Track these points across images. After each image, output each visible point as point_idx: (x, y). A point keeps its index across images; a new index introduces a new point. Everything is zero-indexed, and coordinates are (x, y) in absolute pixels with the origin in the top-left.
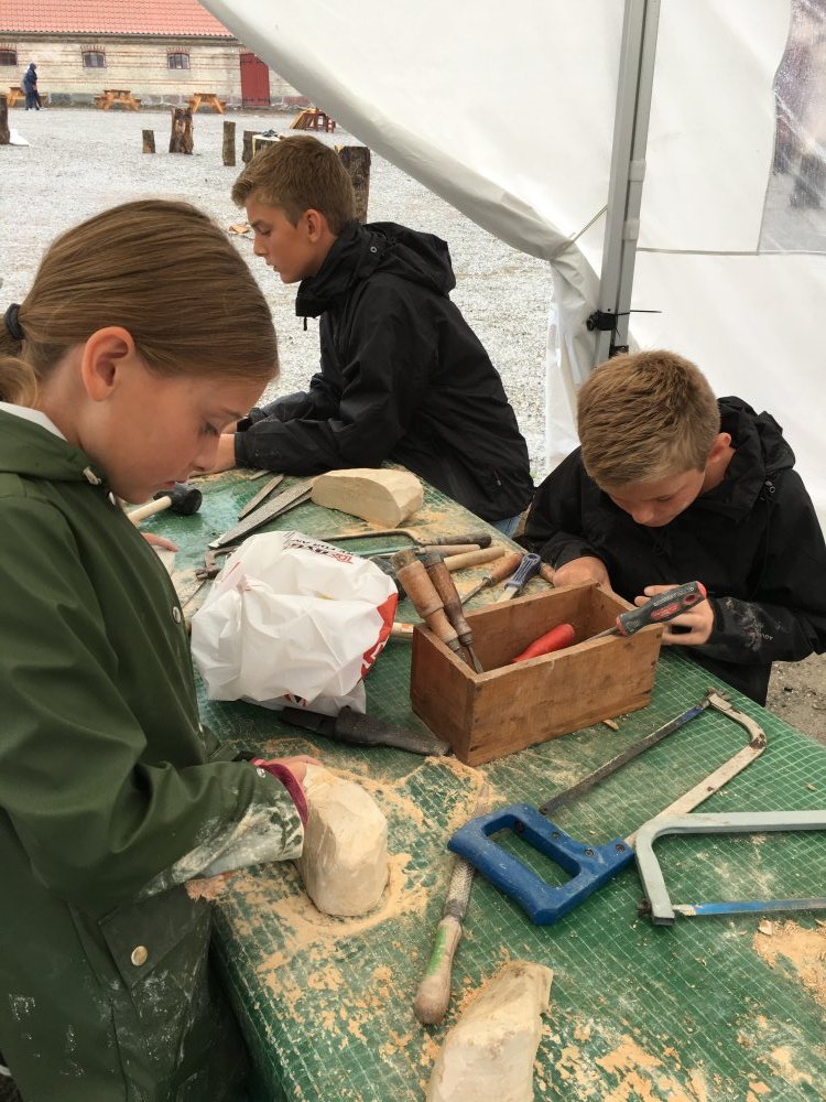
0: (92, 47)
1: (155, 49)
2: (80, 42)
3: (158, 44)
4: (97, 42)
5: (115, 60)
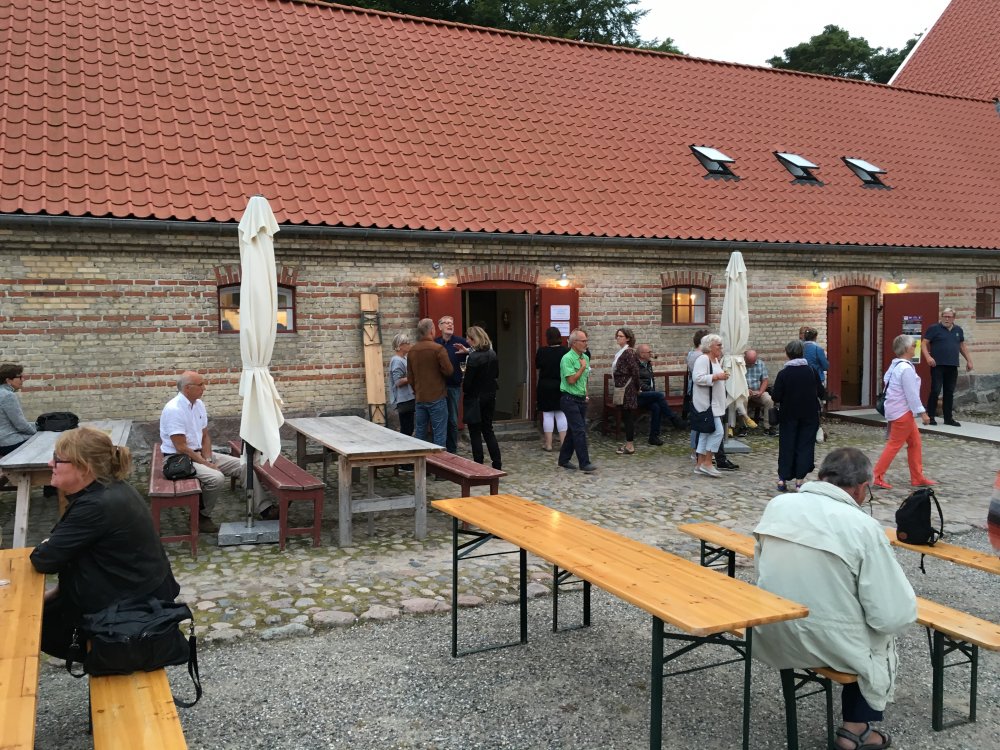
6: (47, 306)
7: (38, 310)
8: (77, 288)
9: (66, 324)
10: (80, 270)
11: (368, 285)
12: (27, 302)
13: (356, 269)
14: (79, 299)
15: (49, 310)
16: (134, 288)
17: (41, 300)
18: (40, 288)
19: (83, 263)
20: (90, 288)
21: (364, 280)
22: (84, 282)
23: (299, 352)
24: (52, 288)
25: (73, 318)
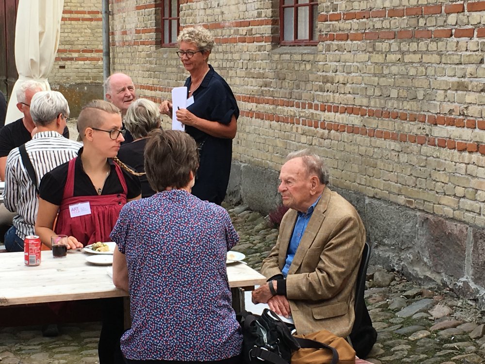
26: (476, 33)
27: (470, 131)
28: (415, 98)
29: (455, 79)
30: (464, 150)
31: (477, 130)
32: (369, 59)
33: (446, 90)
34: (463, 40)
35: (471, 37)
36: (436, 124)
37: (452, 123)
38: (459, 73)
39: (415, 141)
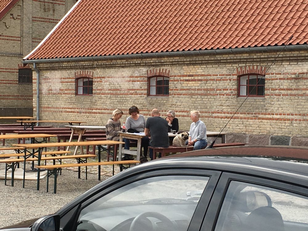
0: (157, 70)
1: (224, 70)
2: (146, 65)
3: (226, 62)
4: (162, 64)
5: (179, 86)
6: (189, 85)
7: (186, 86)
8: (196, 78)
9: (193, 92)
10: (198, 71)
11: (295, 74)
12: (184, 83)
13: (290, 66)
14: (197, 82)
15: (189, 86)
16: (212, 77)
17: (187, 82)
18: (187, 78)
19: (198, 68)
20: (200, 78)
21: (293, 71)
22: (198, 75)
23: (265, 106)
24: (190, 78)
25: (195, 90)
26: (225, 95)
27: (224, 114)
28: (207, 108)
29: (220, 104)
30: (222, 118)
31: (226, 114)
32: (190, 99)
33: (216, 106)
34: (221, 96)
35: (224, 95)
36: (213, 113)
37: (219, 113)
38: (220, 103)
39: (206, 117)
